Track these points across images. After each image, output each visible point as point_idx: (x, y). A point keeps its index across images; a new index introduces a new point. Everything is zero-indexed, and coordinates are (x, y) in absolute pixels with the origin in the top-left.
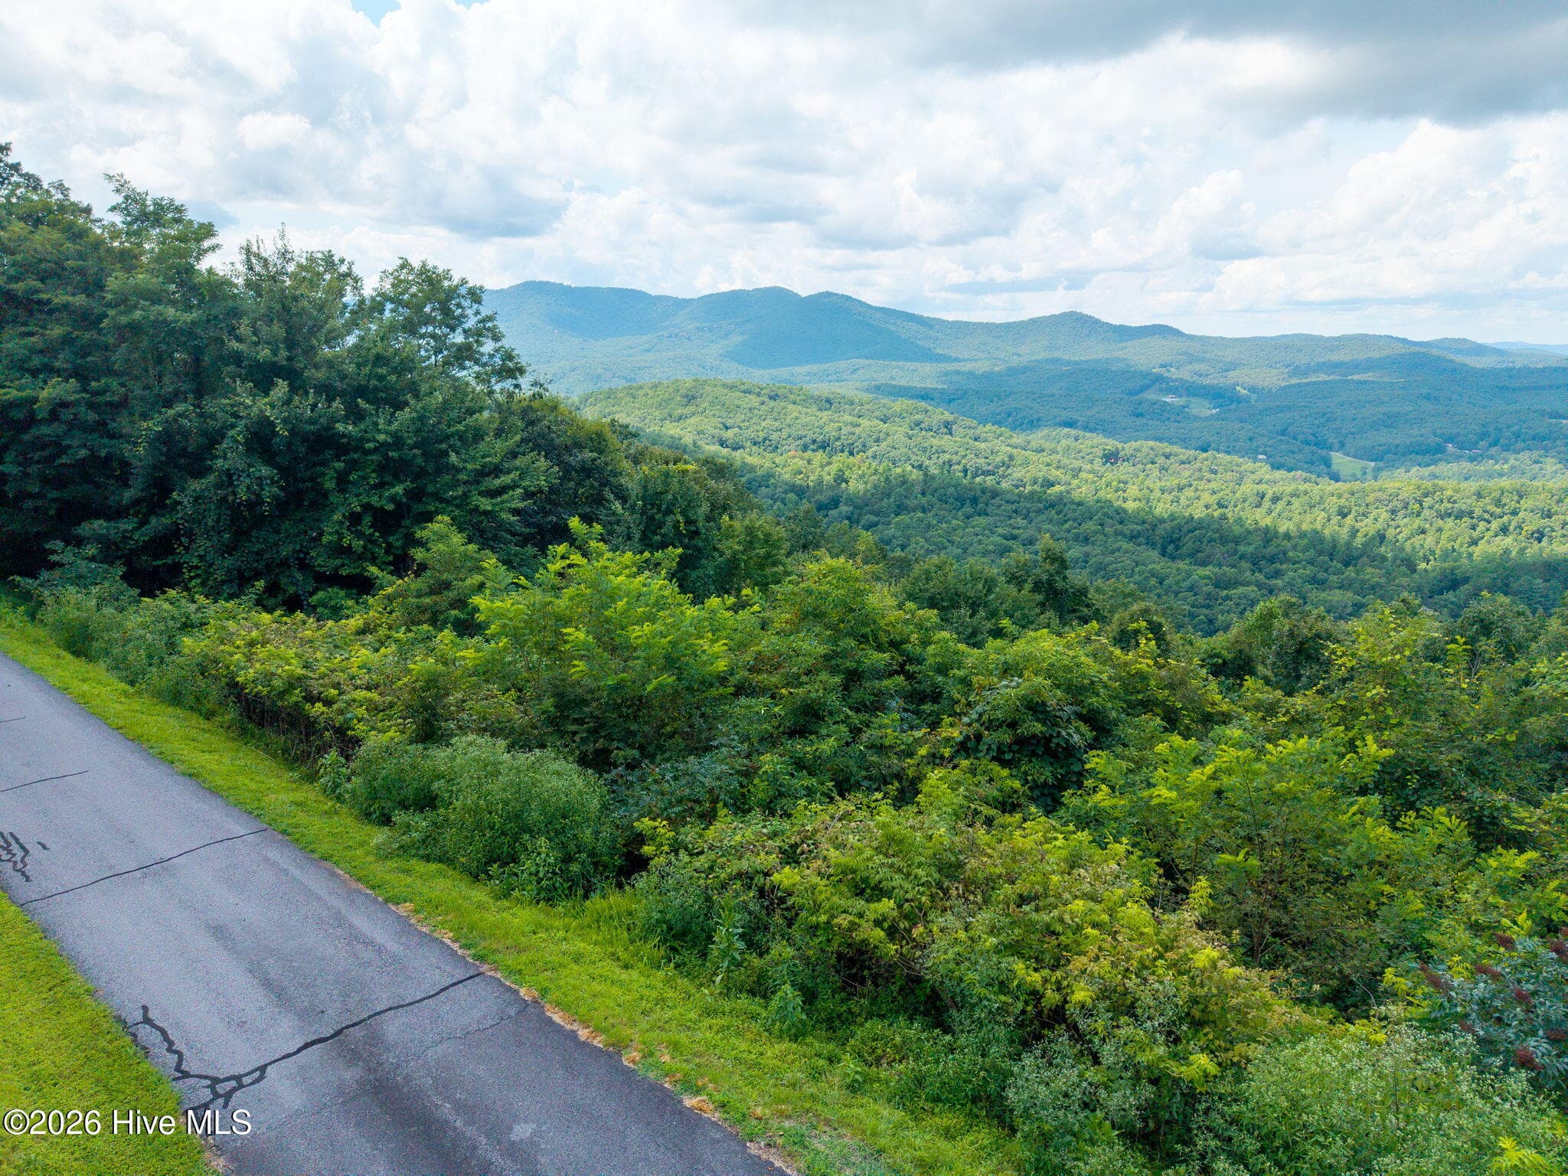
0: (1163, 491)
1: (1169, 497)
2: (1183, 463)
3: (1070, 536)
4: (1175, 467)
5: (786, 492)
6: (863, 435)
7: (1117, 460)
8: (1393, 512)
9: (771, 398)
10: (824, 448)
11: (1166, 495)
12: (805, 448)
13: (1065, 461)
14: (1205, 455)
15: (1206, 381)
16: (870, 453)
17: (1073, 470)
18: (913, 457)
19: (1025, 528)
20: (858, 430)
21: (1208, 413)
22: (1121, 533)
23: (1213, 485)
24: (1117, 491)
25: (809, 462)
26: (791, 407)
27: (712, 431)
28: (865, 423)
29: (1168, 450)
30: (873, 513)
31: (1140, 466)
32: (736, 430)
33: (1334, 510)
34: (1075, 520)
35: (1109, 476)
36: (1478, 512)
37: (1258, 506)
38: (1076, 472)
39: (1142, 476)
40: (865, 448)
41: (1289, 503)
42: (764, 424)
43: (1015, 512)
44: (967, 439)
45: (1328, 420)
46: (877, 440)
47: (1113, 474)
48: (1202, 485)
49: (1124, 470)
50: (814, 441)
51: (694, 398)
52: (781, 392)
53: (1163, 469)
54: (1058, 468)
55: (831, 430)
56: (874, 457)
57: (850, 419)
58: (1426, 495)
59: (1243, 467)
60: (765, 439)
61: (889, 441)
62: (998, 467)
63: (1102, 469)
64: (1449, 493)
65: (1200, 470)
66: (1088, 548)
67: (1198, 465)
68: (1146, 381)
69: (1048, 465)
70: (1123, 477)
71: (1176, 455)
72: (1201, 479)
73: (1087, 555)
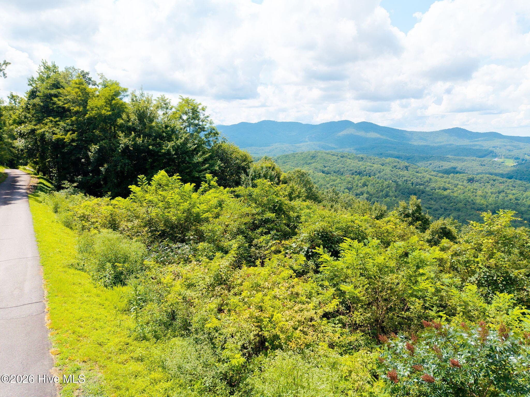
0: (492, 193)
1: (495, 196)
2: (501, 183)
3: (452, 208)
4: (498, 184)
5: (345, 189)
6: (374, 170)
7: (473, 181)
9: (341, 157)
10: (360, 174)
11: (493, 195)
12: (353, 174)
13: (452, 181)
14: (510, 180)
15: (512, 153)
16: (376, 176)
17: (455, 184)
18: (393, 178)
19: (435, 205)
20: (372, 168)
21: (513, 165)
22: (473, 208)
23: (514, 192)
24: (473, 192)
25: (354, 179)
26: (348, 160)
27: (320, 168)
28: (375, 166)
29: (495, 178)
30: (376, 197)
31: (483, 184)
32: (329, 168)
34: (455, 202)
38: (456, 186)
39: (483, 187)
40: (375, 174)
42: (338, 166)
43: (431, 199)
44: (414, 172)
46: (380, 172)
47: (470, 186)
49: (476, 185)
50: (356, 172)
51: (314, 157)
52: (345, 155)
53: (492, 185)
54: (449, 183)
55: (362, 168)
56: (378, 178)
57: (370, 164)
59: (527, 185)
60: (338, 171)
61: (384, 172)
62: (425, 183)
63: (467, 184)
65: (508, 186)
66: (460, 213)
67: (507, 184)
68: (486, 153)
69: (445, 182)
70: (476, 188)
71: (498, 180)
72: (508, 189)
73: (459, 216)
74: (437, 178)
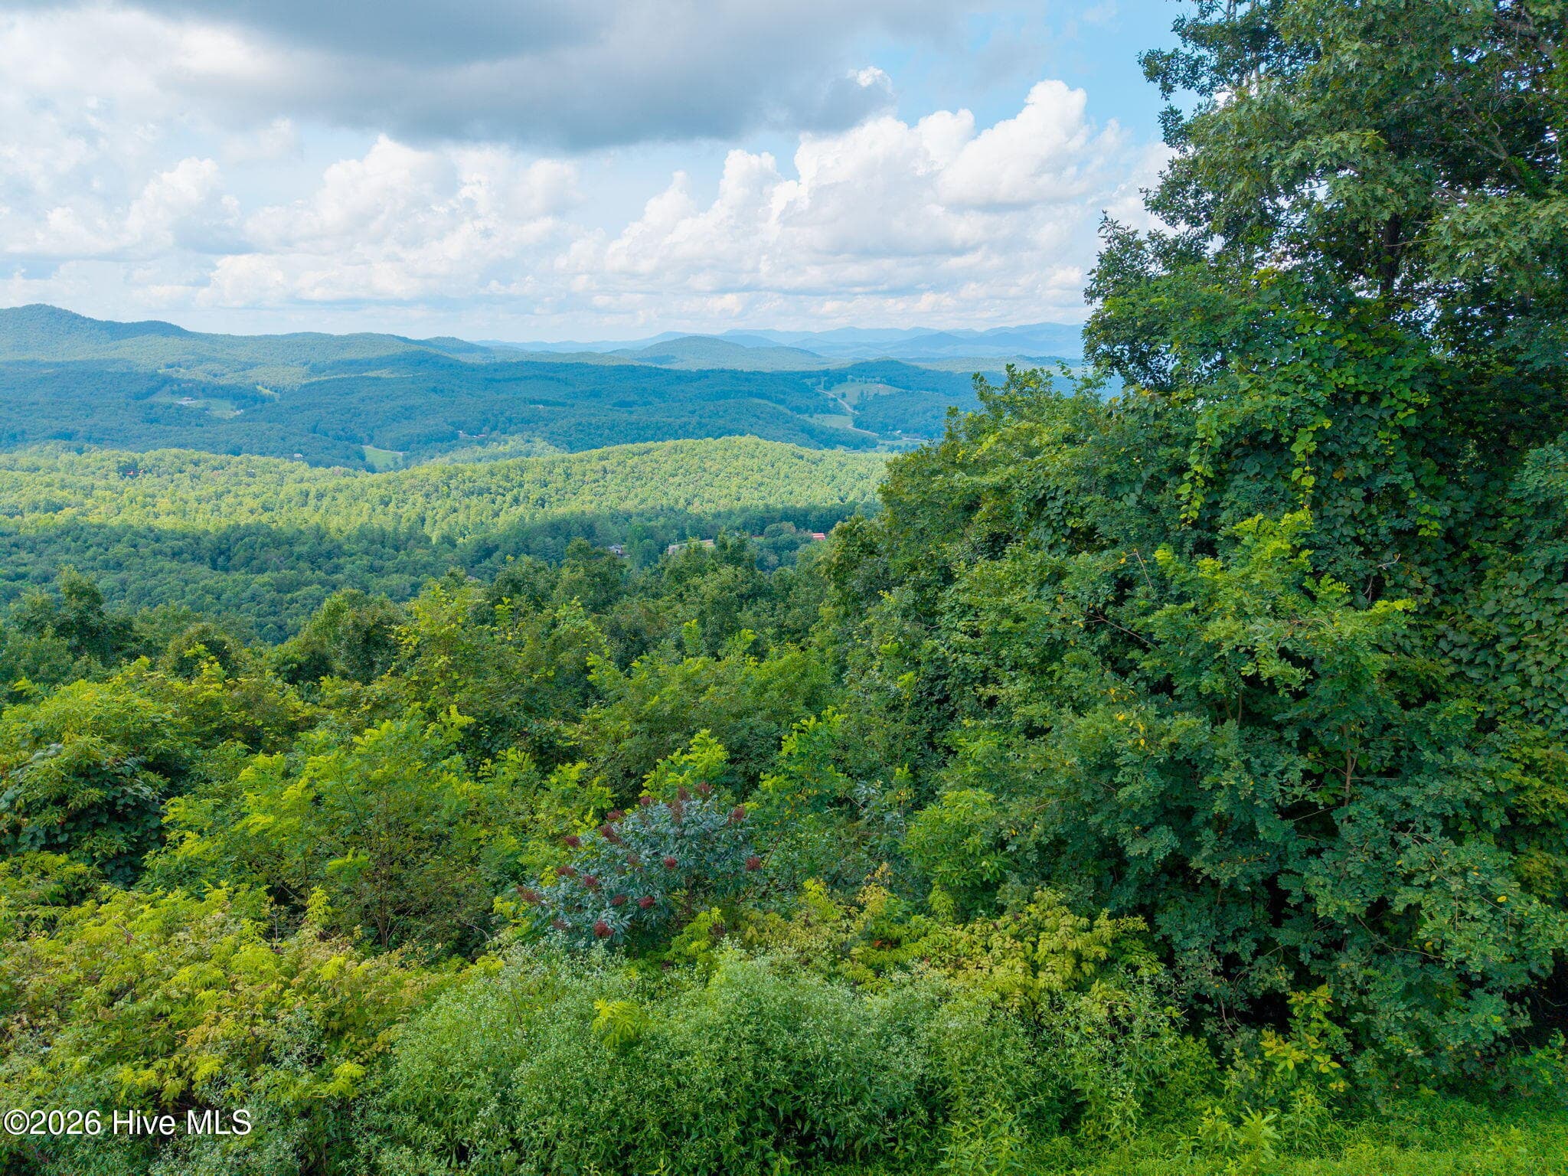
0: (199, 501)
1: (208, 507)
2: (215, 468)
3: (97, 564)
4: (208, 473)
7: (136, 472)
8: (427, 496)
11: (203, 505)
13: (70, 479)
14: (238, 459)
15: (223, 382)
17: (82, 488)
19: (33, 564)
21: (232, 415)
22: (161, 552)
23: (254, 489)
24: (144, 506)
29: (196, 457)
31: (166, 477)
33: (376, 500)
34: (99, 545)
35: (131, 491)
36: (494, 488)
37: (305, 504)
38: (89, 491)
39: (171, 487)
41: (334, 499)
43: (16, 545)
45: (354, 415)
47: (134, 488)
48: (242, 490)
49: (147, 482)
53: (193, 477)
54: (63, 487)
58: (450, 478)
59: (281, 468)
63: (121, 484)
64: (468, 474)
65: (236, 474)
66: (123, 575)
67: (233, 469)
68: (153, 384)
69: (48, 485)
70: (150, 491)
71: (206, 461)
72: (239, 484)
73: (123, 582)
74: (16, 474)
